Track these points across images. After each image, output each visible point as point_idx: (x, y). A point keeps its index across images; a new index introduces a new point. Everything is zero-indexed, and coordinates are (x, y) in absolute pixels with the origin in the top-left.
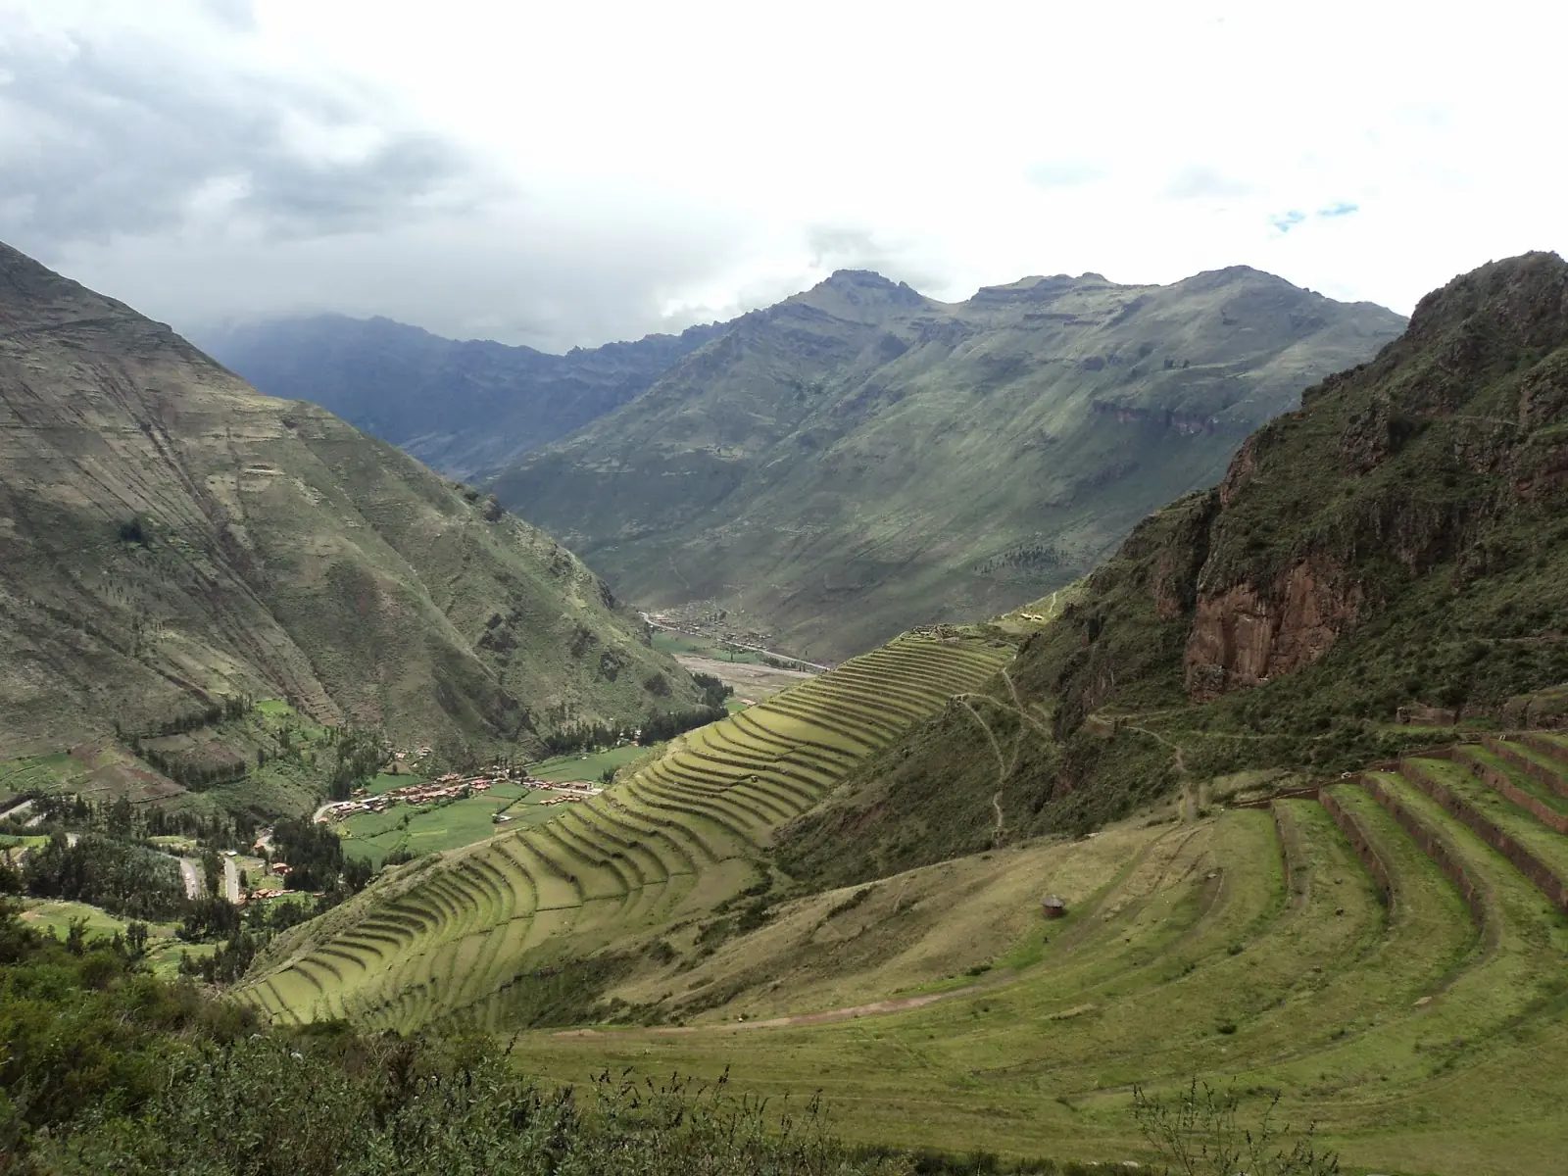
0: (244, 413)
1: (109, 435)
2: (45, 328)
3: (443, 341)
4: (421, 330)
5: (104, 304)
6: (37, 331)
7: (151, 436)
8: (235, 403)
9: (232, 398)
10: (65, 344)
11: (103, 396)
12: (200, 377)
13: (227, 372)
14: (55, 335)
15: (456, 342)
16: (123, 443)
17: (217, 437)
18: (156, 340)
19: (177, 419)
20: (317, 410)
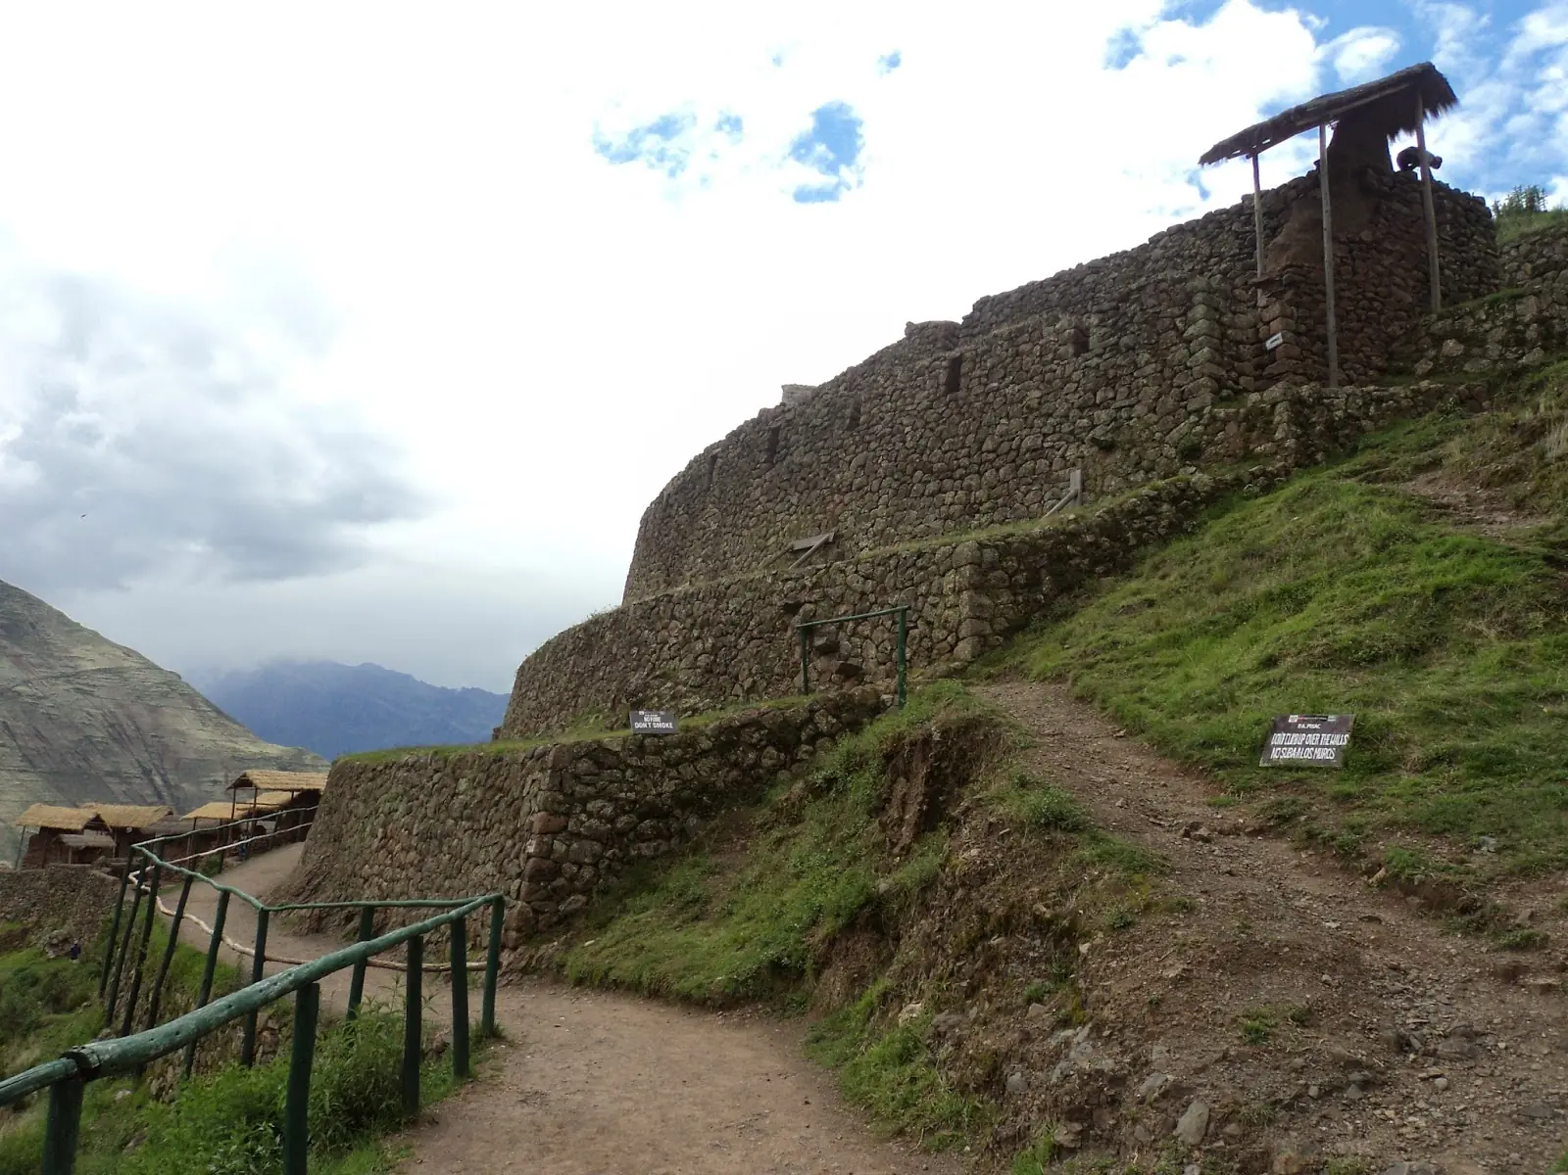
0: (242, 759)
1: (110, 779)
2: (63, 675)
3: (431, 688)
4: (408, 677)
5: (119, 653)
6: (57, 678)
7: (152, 781)
8: (235, 750)
9: (233, 745)
10: (78, 690)
11: (110, 741)
12: (204, 724)
13: (227, 718)
14: (69, 682)
15: (443, 689)
16: (124, 787)
17: (215, 782)
18: (166, 688)
19: (178, 765)
20: (315, 757)
